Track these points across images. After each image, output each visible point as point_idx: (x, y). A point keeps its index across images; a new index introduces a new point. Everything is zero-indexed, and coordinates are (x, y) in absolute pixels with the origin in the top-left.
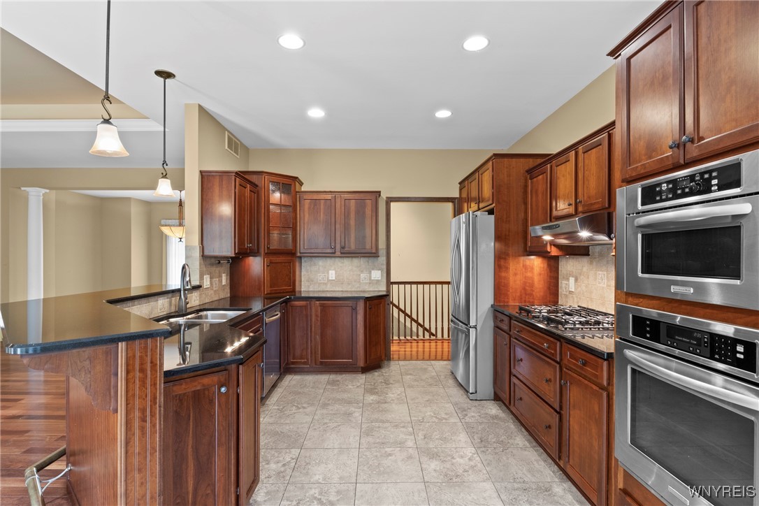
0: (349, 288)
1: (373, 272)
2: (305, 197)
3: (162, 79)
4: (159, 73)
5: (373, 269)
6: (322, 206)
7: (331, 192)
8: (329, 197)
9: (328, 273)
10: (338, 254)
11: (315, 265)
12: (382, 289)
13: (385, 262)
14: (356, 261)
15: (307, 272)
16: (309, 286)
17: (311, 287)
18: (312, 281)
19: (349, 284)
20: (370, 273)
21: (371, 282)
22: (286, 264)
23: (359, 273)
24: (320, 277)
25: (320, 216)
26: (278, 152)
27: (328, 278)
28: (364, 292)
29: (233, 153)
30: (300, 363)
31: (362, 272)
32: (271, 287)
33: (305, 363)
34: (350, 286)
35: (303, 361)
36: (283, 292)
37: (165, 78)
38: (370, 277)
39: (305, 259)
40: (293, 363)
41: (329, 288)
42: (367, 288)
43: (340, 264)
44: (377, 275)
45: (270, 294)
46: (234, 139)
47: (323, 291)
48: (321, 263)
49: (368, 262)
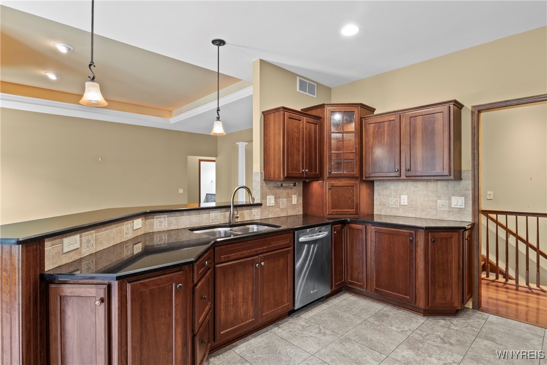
0: (423, 215)
1: (453, 198)
2: (370, 122)
3: (217, 47)
4: (214, 42)
5: (454, 195)
6: (386, 128)
7: (394, 112)
8: (393, 118)
9: (400, 198)
10: (403, 177)
11: (387, 188)
12: (466, 219)
13: (470, 187)
14: (432, 186)
15: (380, 196)
16: (381, 210)
17: (383, 211)
18: (384, 205)
19: (423, 211)
20: (450, 199)
21: (451, 210)
22: (349, 188)
23: (435, 199)
24: (392, 201)
25: (384, 138)
26: (353, 84)
27: (400, 203)
28: (442, 221)
29: (307, 94)
30: (357, 285)
31: (439, 197)
32: (333, 209)
33: (361, 286)
34: (424, 213)
35: (359, 283)
36: (345, 214)
37: (219, 45)
38: (450, 204)
39: (378, 183)
40: (351, 283)
41: (400, 213)
42: (445, 217)
43: (412, 188)
44: (458, 202)
45: (331, 214)
46: (308, 81)
47: (395, 217)
48: (393, 187)
49: (447, 187)
